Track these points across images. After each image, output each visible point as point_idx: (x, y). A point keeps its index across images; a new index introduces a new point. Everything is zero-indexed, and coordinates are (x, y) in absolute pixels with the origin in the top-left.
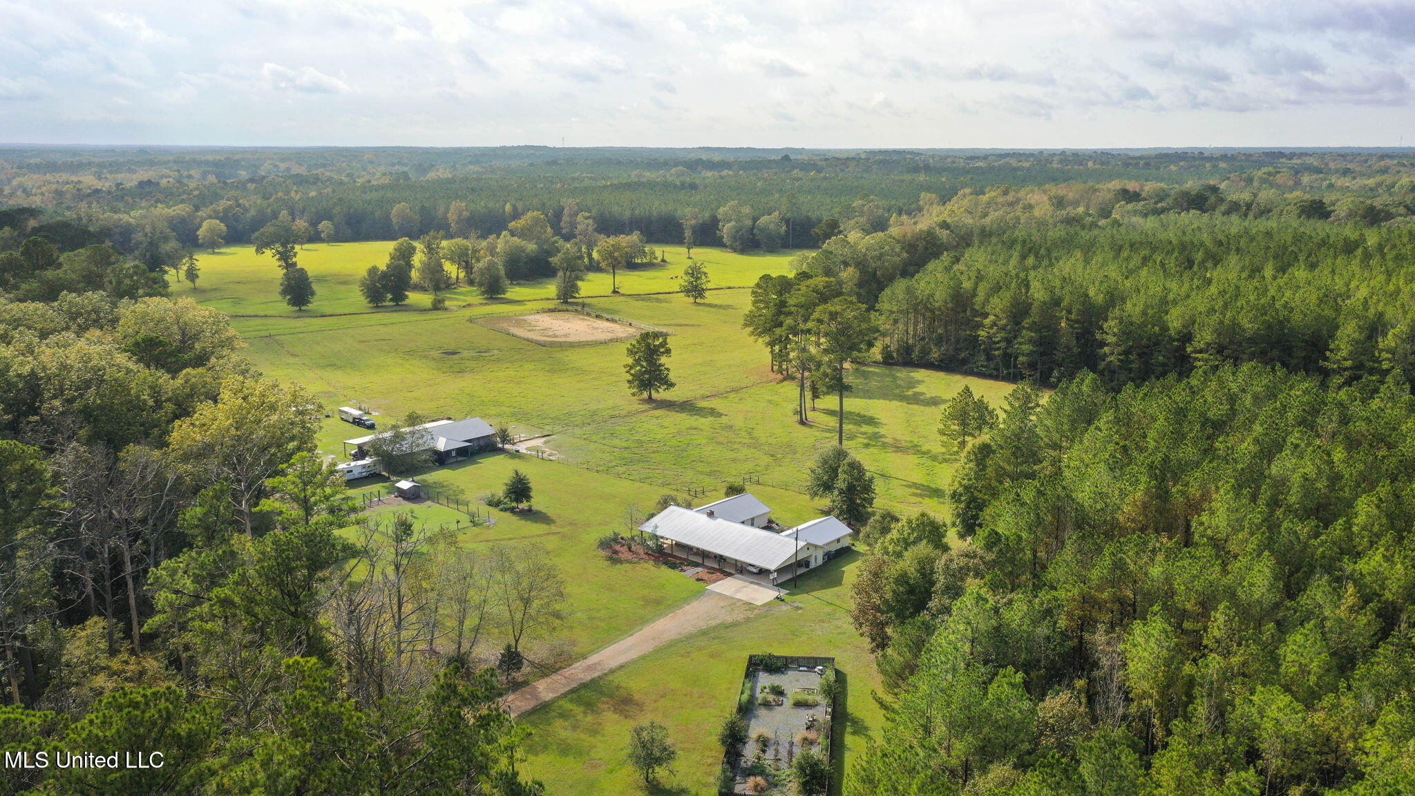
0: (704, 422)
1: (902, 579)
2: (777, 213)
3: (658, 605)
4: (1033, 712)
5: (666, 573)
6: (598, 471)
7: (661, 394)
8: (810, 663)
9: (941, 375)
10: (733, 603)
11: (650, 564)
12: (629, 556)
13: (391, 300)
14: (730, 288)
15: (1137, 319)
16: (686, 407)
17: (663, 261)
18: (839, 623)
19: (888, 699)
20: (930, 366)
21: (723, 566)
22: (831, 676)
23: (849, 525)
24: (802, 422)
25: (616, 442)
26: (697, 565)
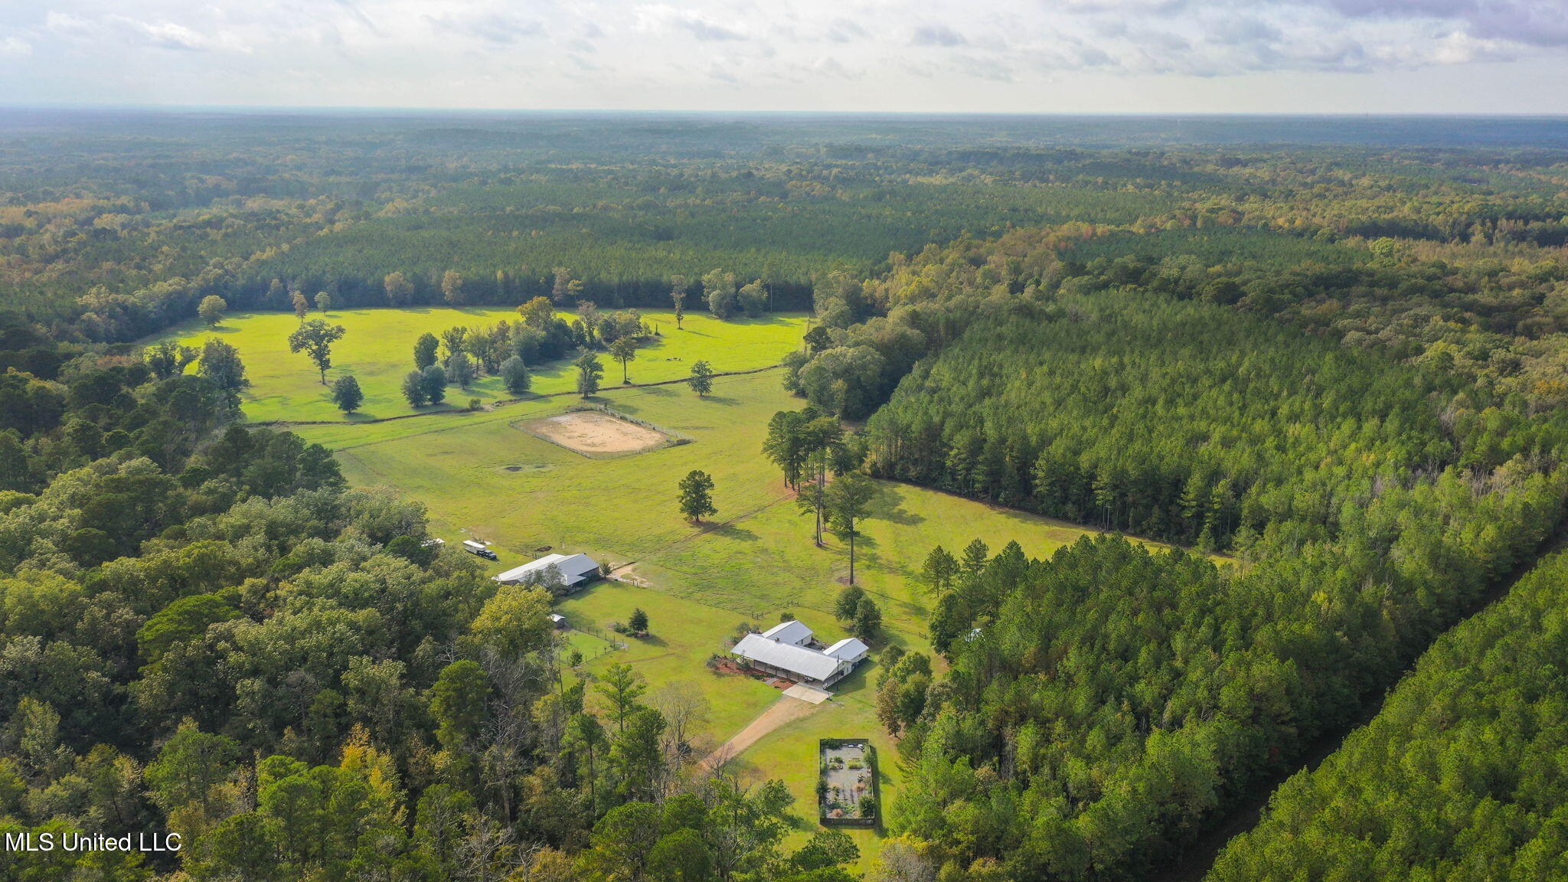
0: (746, 546)
1: (907, 695)
2: (759, 281)
3: (756, 707)
4: (973, 775)
5: (754, 683)
6: (682, 598)
7: (706, 517)
8: (855, 742)
9: (918, 489)
10: (803, 703)
11: (742, 677)
12: (727, 671)
13: (430, 400)
14: (727, 374)
15: (1058, 458)
16: (725, 529)
17: (657, 334)
18: (867, 715)
19: (904, 765)
20: (908, 481)
21: (789, 678)
22: (868, 750)
23: (865, 642)
24: (819, 545)
25: (685, 568)
26: (773, 676)
